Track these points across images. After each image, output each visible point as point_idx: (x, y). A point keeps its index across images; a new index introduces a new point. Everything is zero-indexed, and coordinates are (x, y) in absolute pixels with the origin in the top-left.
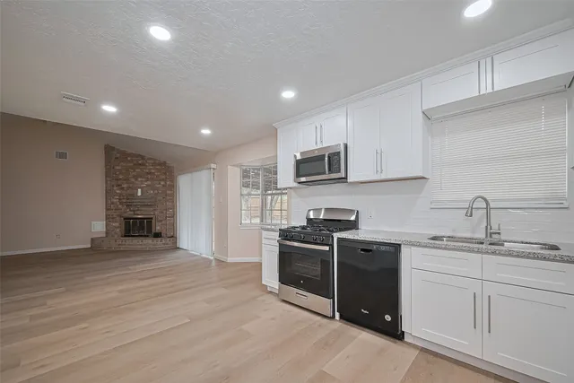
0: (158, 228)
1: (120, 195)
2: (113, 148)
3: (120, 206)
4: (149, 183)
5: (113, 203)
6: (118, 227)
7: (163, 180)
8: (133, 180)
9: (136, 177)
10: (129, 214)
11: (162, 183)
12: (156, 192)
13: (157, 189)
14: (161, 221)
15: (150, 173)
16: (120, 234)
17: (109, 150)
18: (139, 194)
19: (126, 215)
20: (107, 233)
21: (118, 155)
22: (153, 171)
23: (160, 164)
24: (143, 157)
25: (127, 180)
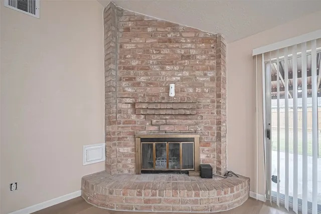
0: (203, 157)
1: (134, 96)
2: (121, 12)
3: (134, 117)
4: (186, 74)
5: (120, 112)
6: (130, 155)
7: (212, 69)
8: (157, 68)
9: (162, 64)
10: (150, 131)
11: (211, 74)
12: (198, 90)
13: (201, 85)
14: (207, 144)
15: (188, 57)
16: (132, 167)
17: (112, 15)
18: (172, 93)
19: (144, 133)
20: (108, 166)
21: (130, 24)
22: (193, 52)
23: (206, 40)
24: (174, 27)
25: (146, 69)
